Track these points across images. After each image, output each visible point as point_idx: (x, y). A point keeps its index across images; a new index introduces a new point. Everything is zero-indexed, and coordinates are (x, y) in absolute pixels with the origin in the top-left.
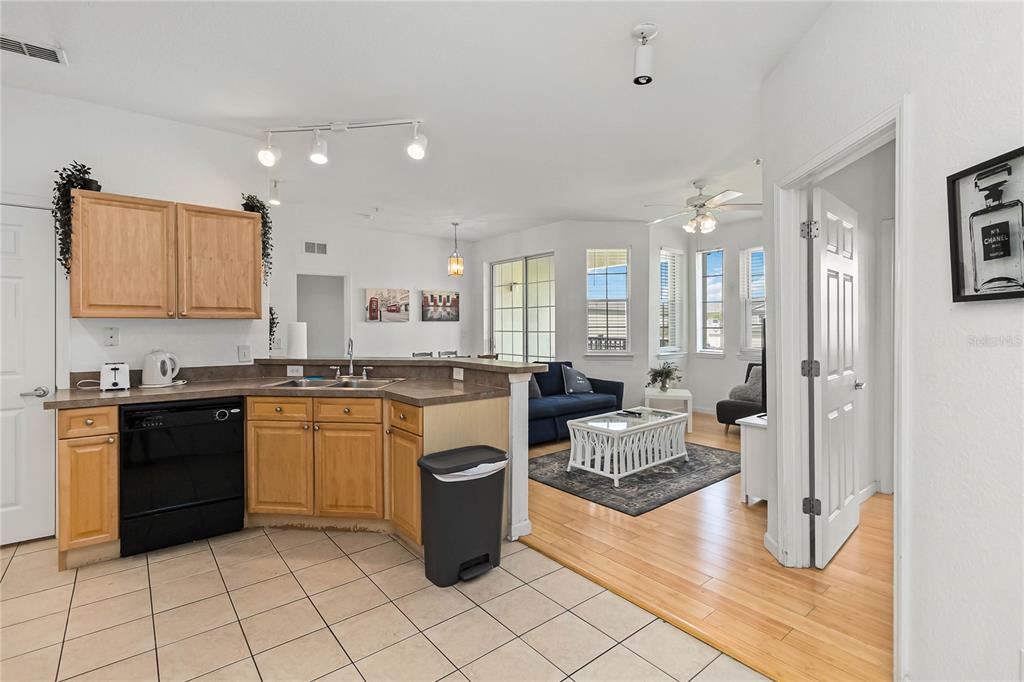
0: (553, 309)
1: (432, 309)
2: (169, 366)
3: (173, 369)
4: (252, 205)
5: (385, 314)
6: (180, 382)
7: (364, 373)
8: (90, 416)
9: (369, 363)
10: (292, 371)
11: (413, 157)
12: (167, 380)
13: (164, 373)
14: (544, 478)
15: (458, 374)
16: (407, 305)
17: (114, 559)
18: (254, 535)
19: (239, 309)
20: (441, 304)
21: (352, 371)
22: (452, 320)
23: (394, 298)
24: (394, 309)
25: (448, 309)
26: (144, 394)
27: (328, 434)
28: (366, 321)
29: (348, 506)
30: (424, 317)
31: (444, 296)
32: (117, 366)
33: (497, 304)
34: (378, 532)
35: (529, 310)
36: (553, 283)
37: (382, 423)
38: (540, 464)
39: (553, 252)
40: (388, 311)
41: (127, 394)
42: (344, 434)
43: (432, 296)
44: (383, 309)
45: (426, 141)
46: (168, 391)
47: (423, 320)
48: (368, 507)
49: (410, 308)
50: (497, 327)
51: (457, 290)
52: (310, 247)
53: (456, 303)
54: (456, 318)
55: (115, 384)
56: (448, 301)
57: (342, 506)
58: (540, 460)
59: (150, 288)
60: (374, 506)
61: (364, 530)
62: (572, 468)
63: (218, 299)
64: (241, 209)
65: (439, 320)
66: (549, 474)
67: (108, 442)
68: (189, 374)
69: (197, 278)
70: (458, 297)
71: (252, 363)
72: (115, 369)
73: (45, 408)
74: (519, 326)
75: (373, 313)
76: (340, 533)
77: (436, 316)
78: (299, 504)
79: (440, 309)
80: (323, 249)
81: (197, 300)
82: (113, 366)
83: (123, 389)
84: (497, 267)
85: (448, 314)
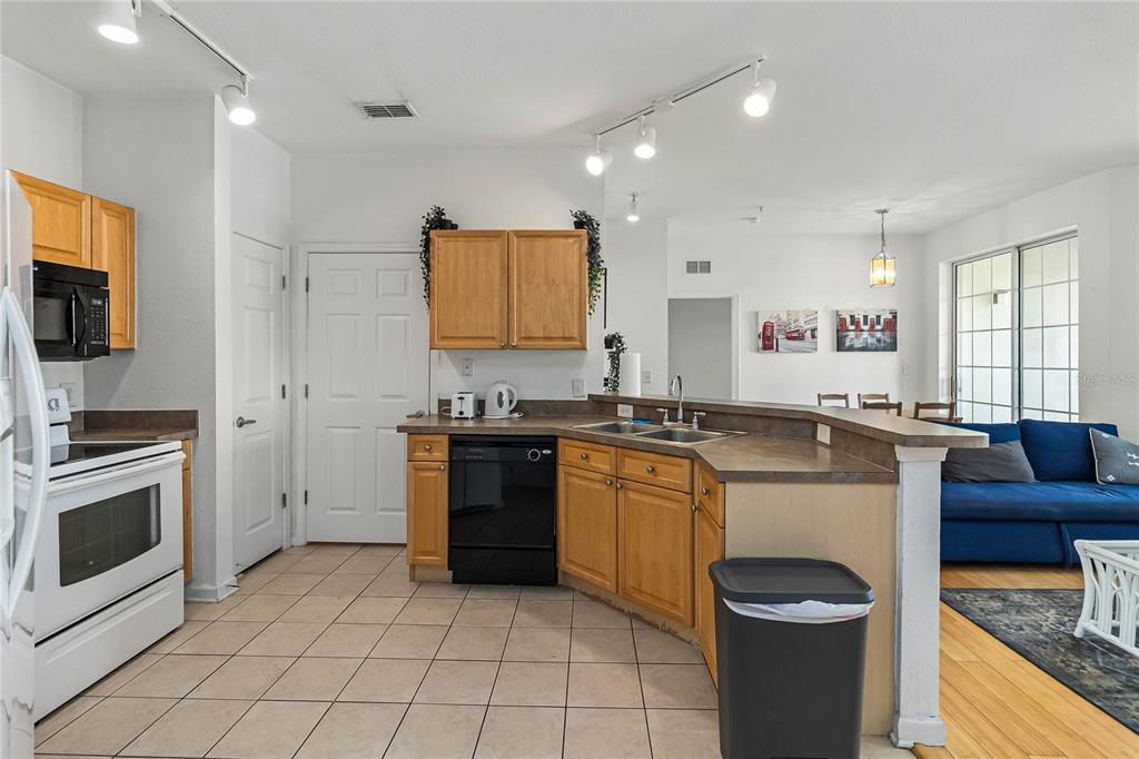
0: (1075, 330)
1: (852, 334)
2: (505, 398)
3: (511, 402)
4: (583, 222)
5: (783, 342)
6: (516, 415)
7: (695, 420)
8: (429, 442)
9: (702, 407)
10: (623, 411)
11: (752, 115)
12: (504, 411)
13: (501, 404)
14: (1013, 637)
15: (824, 434)
16: (813, 330)
17: (447, 583)
18: (565, 597)
19: (564, 338)
20: (866, 328)
21: (680, 416)
22: (884, 350)
23: (796, 321)
24: (794, 336)
25: (879, 335)
26: (487, 425)
27: (632, 495)
28: (758, 350)
29: (652, 595)
30: (840, 346)
31: (872, 316)
32: (463, 395)
33: (964, 323)
34: (689, 642)
35: (1025, 332)
36: (1075, 286)
37: (692, 494)
38: (1013, 604)
39: (1076, 231)
40: (788, 338)
41: (470, 424)
42: (648, 499)
43: (852, 317)
44: (779, 337)
45: (774, 86)
46: (505, 424)
47: (838, 350)
48: (675, 606)
49: (818, 334)
50: (964, 358)
51: (894, 307)
52: (692, 267)
53: (891, 325)
54: (893, 347)
55: (461, 413)
56: (878, 323)
57: (646, 593)
58: (1016, 597)
59: (487, 320)
60: (681, 604)
61: (674, 634)
62: (1087, 633)
63: (544, 328)
64: (573, 228)
65: (864, 349)
66: (1027, 630)
67: (440, 469)
68: (528, 407)
69: (525, 306)
70: (895, 317)
71: (586, 399)
72: (461, 398)
73: (398, 431)
74: (1004, 357)
75: (767, 341)
76: (645, 627)
77: (857, 344)
78: (602, 575)
79: (865, 335)
80: (706, 267)
81: (526, 328)
82: (460, 396)
83: (467, 418)
84: (964, 270)
85: (879, 340)
